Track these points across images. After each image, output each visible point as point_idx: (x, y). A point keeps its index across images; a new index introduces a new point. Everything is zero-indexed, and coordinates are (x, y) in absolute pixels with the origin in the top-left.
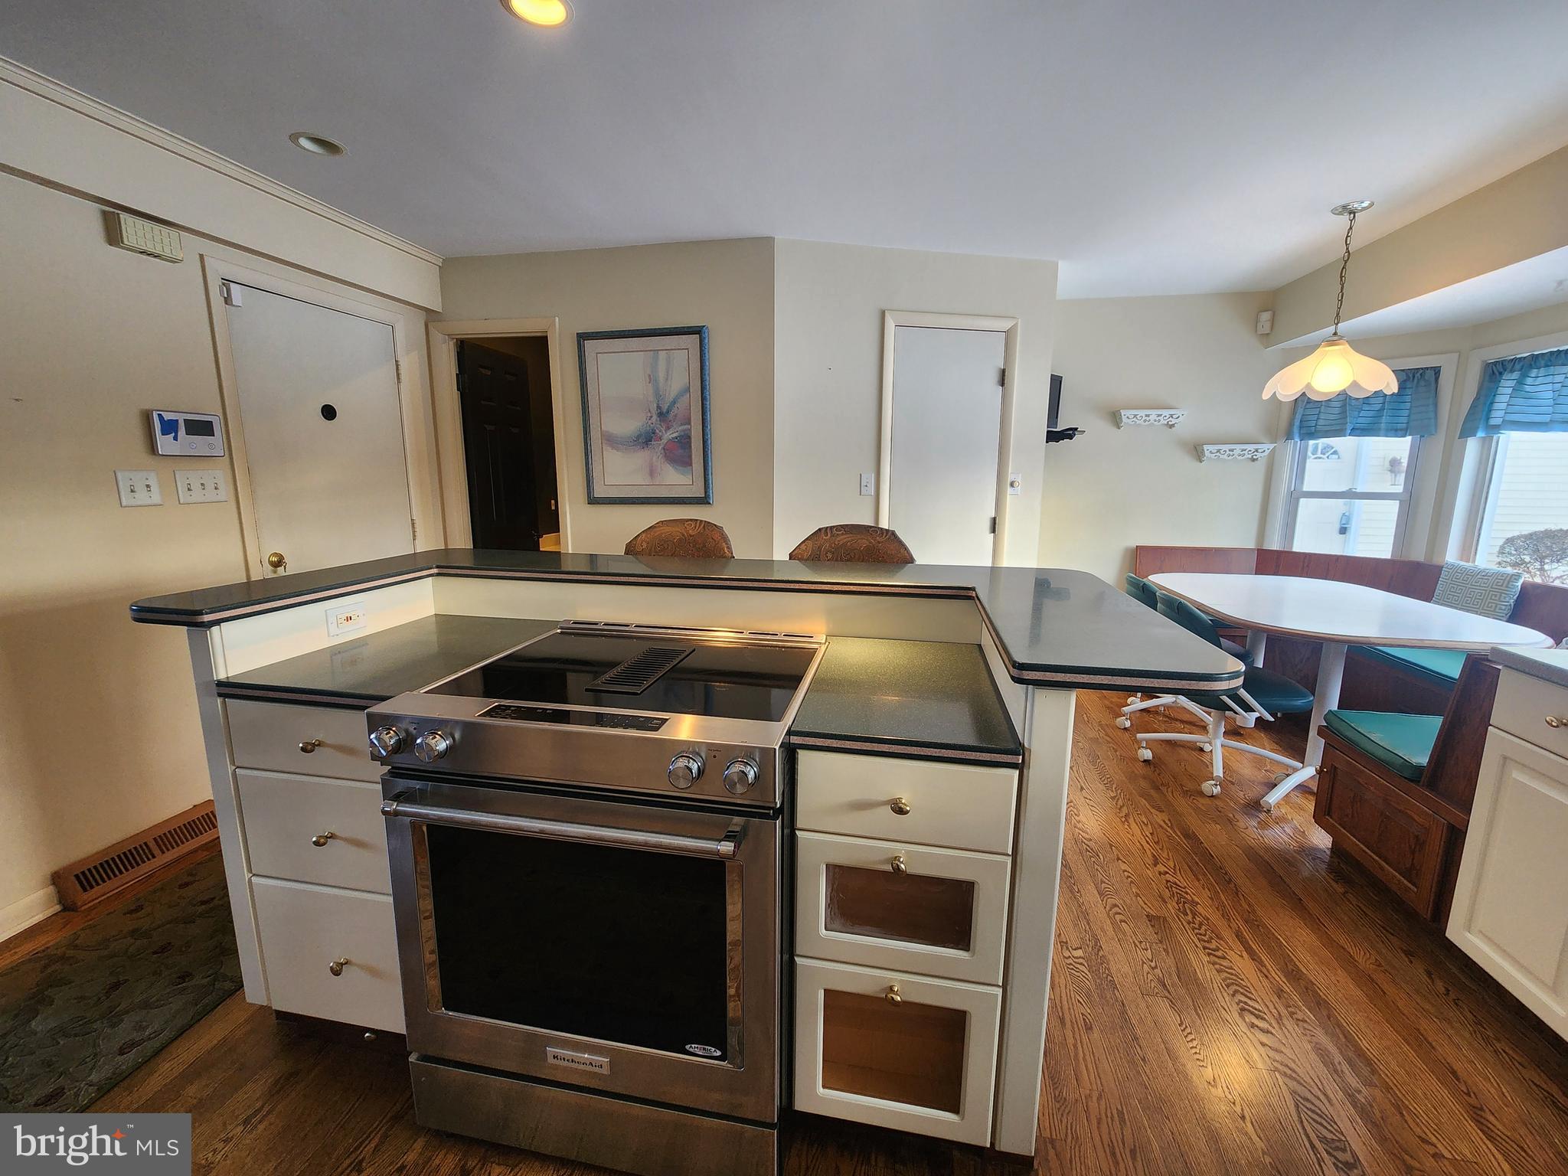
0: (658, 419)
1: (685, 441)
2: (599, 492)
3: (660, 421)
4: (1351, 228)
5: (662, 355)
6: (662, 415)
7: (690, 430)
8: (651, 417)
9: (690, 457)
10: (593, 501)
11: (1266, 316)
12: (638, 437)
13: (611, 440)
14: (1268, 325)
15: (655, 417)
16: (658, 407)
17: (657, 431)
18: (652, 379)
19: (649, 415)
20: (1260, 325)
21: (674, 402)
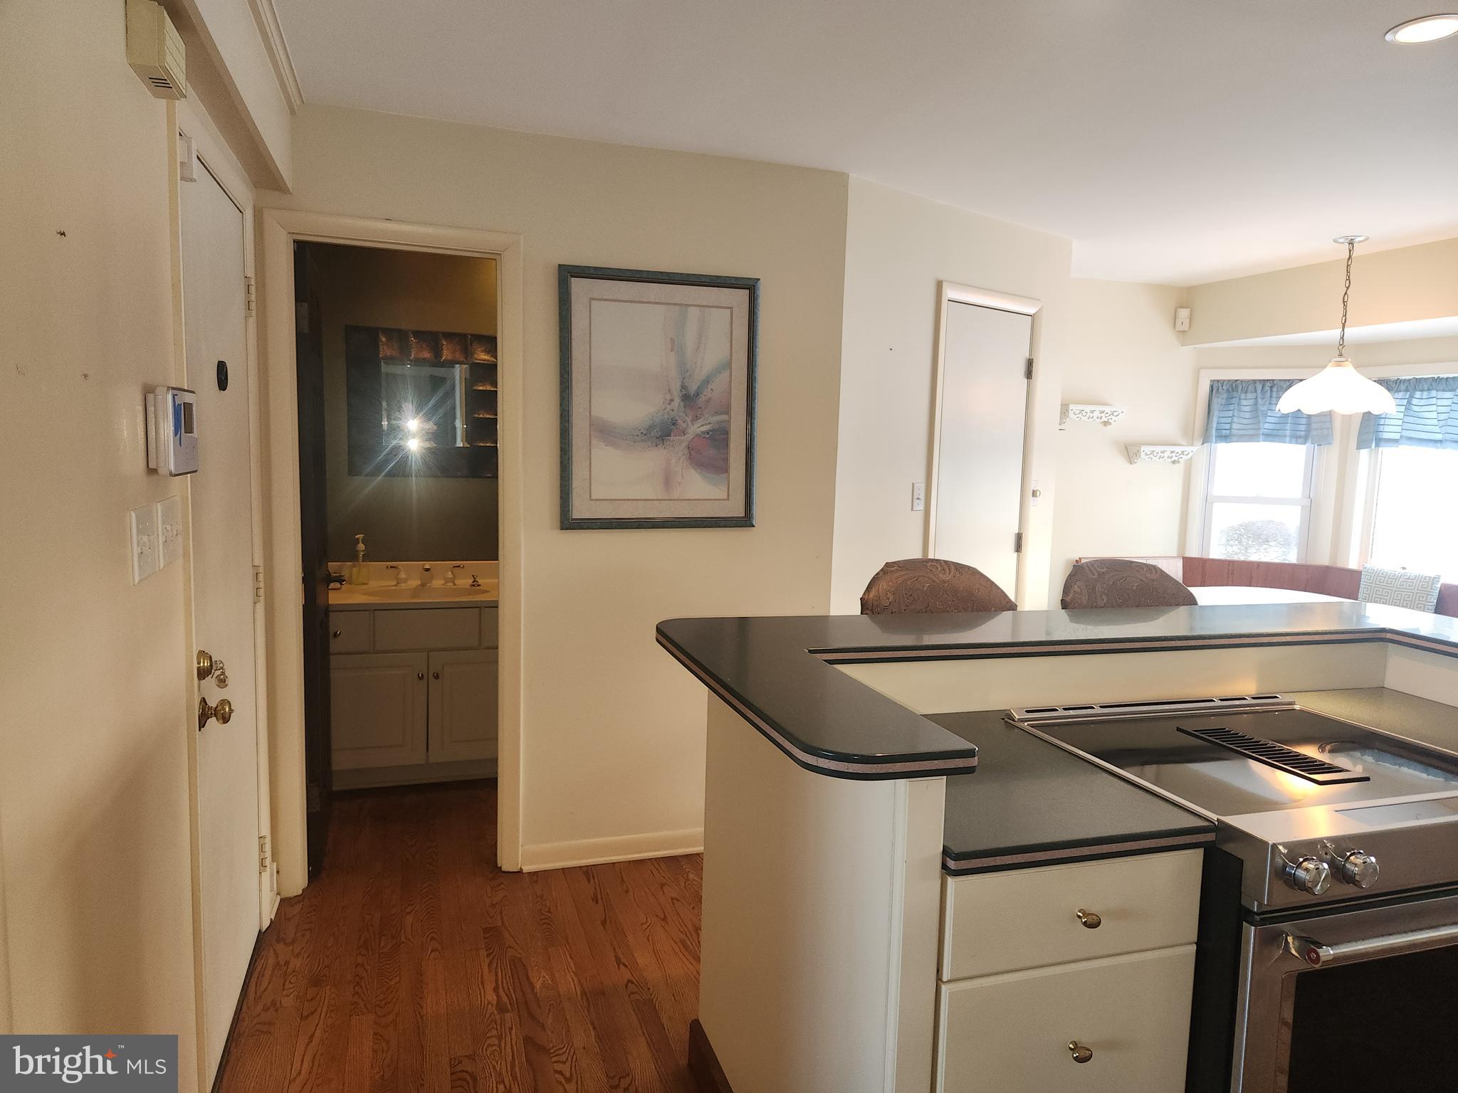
0: (682, 404)
1: (719, 437)
2: (580, 510)
3: (685, 407)
4: (1350, 257)
5: (693, 313)
6: (689, 399)
7: (729, 422)
8: (672, 400)
9: (726, 460)
10: (568, 523)
11: (1184, 313)
12: (651, 428)
13: (605, 432)
14: (1187, 322)
15: (677, 401)
16: (683, 387)
17: (680, 421)
18: (676, 345)
19: (669, 397)
20: (1178, 322)
21: (707, 381)
